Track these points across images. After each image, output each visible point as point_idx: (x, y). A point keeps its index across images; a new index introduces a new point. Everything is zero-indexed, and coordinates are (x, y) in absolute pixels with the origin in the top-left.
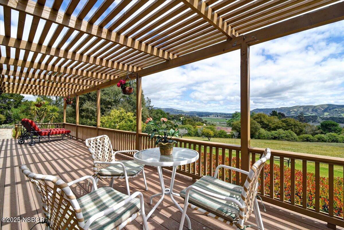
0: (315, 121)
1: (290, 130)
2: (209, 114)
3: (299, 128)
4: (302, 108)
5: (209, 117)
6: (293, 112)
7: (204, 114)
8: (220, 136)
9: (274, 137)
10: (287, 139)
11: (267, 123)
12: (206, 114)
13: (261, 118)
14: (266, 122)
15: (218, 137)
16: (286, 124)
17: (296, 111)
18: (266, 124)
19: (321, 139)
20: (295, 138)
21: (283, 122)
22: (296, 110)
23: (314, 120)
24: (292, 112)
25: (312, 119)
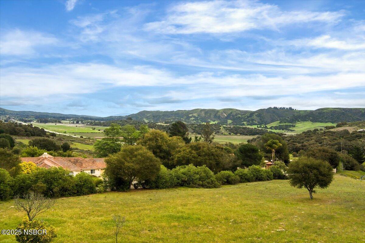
0: (218, 132)
1: (204, 166)
2: (61, 117)
3: (214, 159)
4: (203, 113)
5: (60, 123)
6: (193, 118)
7: (51, 117)
8: (78, 192)
9: (182, 181)
10: (201, 183)
11: (167, 149)
12: (54, 117)
13: (158, 140)
14: (165, 148)
15: (74, 193)
16: (197, 153)
17: (197, 116)
18: (165, 152)
19: (244, 177)
20: (212, 181)
21: (192, 149)
22: (195, 115)
23: (217, 130)
24: (191, 117)
25: (215, 129)
